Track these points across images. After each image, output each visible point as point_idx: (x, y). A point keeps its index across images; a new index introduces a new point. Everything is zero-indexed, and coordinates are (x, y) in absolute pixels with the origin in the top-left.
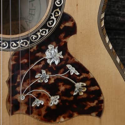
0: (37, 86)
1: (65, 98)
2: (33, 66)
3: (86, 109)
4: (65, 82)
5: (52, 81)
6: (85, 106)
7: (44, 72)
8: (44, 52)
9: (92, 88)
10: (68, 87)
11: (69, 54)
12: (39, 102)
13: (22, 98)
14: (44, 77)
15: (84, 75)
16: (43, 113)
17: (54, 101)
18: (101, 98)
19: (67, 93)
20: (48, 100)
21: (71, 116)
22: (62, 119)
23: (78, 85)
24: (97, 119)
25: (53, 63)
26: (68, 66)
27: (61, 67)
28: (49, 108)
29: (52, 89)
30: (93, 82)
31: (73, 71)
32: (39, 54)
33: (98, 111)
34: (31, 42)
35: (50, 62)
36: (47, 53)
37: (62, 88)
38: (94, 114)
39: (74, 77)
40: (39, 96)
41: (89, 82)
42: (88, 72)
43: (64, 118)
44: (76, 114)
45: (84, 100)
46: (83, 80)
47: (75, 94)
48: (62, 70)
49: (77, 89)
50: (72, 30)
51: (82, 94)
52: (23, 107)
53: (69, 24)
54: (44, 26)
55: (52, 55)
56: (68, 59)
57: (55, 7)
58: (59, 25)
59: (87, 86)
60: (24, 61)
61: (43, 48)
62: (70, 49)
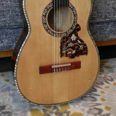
0: (69, 47)
1: (77, 51)
2: (68, 42)
5: (73, 46)
6: (83, 52)
7: (71, 43)
8: (71, 37)
9: (85, 47)
10: (78, 47)
11: (78, 37)
12: (70, 53)
13: (64, 52)
14: (71, 45)
15: (82, 43)
16: (71, 56)
17: (74, 52)
18: (87, 50)
19: (77, 49)
20: (72, 52)
21: (79, 56)
22: (76, 57)
24: (86, 56)
25: (74, 40)
26: (78, 41)
28: (72, 54)
29: (73, 48)
30: (85, 45)
31: (79, 42)
32: (69, 38)
34: (67, 34)
35: (73, 40)
38: (85, 54)
39: (80, 44)
40: (69, 51)
42: (83, 42)
43: (77, 57)
44: (80, 55)
46: (82, 45)
47: (80, 49)
48: (76, 42)
49: (80, 48)
50: (79, 29)
51: (82, 49)
52: (65, 55)
53: (78, 27)
54: (71, 28)
55: (73, 37)
56: (78, 38)
57: (74, 22)
58: (76, 28)
59: (83, 46)
60: (65, 40)
61: (70, 35)
62: (79, 35)
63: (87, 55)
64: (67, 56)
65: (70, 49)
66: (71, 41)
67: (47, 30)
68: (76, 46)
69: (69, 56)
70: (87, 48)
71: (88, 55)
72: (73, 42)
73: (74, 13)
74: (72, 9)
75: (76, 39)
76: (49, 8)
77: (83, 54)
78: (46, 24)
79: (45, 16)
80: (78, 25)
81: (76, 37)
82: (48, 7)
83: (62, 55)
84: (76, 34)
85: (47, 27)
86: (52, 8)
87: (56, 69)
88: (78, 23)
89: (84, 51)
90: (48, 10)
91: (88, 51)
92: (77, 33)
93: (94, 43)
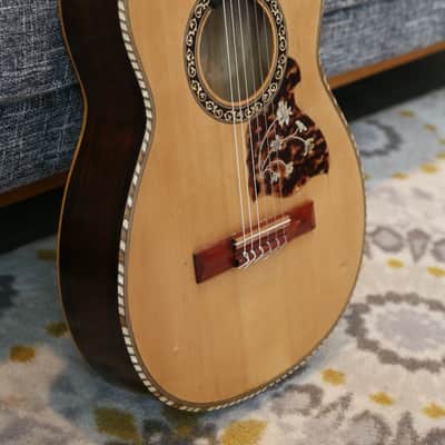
0: (273, 156)
1: (297, 162)
2: (267, 133)
3: (316, 167)
4: (296, 142)
5: (285, 146)
6: (314, 165)
7: (277, 137)
8: (275, 112)
9: (319, 142)
10: (298, 148)
11: (297, 108)
12: (276, 176)
13: (261, 176)
14: (278, 143)
15: (311, 129)
16: (281, 187)
17: (289, 168)
18: (326, 151)
19: (298, 156)
20: (283, 170)
21: (304, 182)
22: (297, 189)
23: (307, 142)
24: (325, 176)
25: (285, 124)
26: (298, 122)
27: (292, 127)
28: (284, 180)
29: (284, 155)
30: (319, 134)
31: (301, 126)
32: (271, 117)
33: (325, 167)
34: (264, 104)
35: (281, 123)
36: (278, 113)
37: (294, 152)
38: (322, 171)
39: (303, 134)
40: (275, 168)
41: (315, 136)
42: (313, 124)
43: (299, 186)
44: (307, 178)
45: (313, 158)
46: (310, 136)
47: (305, 154)
48: (292, 130)
49: (306, 149)
50: (294, 79)
51: (311, 152)
52: (263, 188)
53: (293, 71)
54: (274, 80)
55: (283, 114)
56: (297, 115)
57: (280, 53)
58: (286, 73)
59: (314, 142)
60: (259, 130)
61: (273, 109)
62: (298, 101)
63: (326, 172)
64: (269, 192)
65: (277, 161)
66: (279, 130)
67: (204, 104)
68: (292, 147)
69: (278, 191)
70: (324, 145)
71: (330, 170)
72: (285, 131)
73: (275, 18)
75: (291, 116)
76: (200, 12)
77: (317, 172)
78: (196, 78)
79: (193, 48)
80: (291, 63)
81: (289, 112)
82: (198, 10)
83: (255, 189)
84: (290, 97)
85: (202, 92)
86: (209, 12)
88: (291, 54)
89: (319, 160)
90: (198, 21)
91: (327, 155)
92: (293, 95)
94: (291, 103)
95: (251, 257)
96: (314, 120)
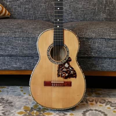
0: (63, 71)
1: (69, 74)
2: (63, 68)
4: (69, 71)
10: (70, 72)
12: (64, 75)
13: (60, 74)
14: (65, 70)
15: (73, 70)
17: (67, 75)
20: (65, 74)
21: (70, 78)
22: (68, 79)
27: (68, 68)
28: (66, 76)
29: (66, 72)
30: (75, 71)
31: (71, 69)
33: (76, 77)
34: (62, 63)
35: (66, 67)
37: (68, 72)
39: (71, 70)
40: (64, 74)
45: (73, 75)
46: (73, 71)
50: (71, 60)
52: (61, 76)
53: (70, 59)
54: (65, 59)
55: (67, 65)
56: (70, 66)
57: (67, 56)
58: (68, 59)
60: (61, 67)
61: (65, 64)
62: (70, 64)
63: (76, 78)
64: (62, 77)
65: (64, 73)
66: (65, 68)
67: (50, 59)
69: (64, 77)
70: (76, 73)
72: (66, 68)
73: (67, 50)
74: (66, 48)
77: (74, 77)
78: (49, 55)
79: (49, 51)
80: (69, 58)
81: (68, 65)
82: (51, 46)
83: (59, 76)
86: (53, 47)
87: (54, 84)
88: (69, 56)
89: (74, 75)
93: (81, 71)
94: (69, 64)
95: (54, 85)
96: (74, 68)
